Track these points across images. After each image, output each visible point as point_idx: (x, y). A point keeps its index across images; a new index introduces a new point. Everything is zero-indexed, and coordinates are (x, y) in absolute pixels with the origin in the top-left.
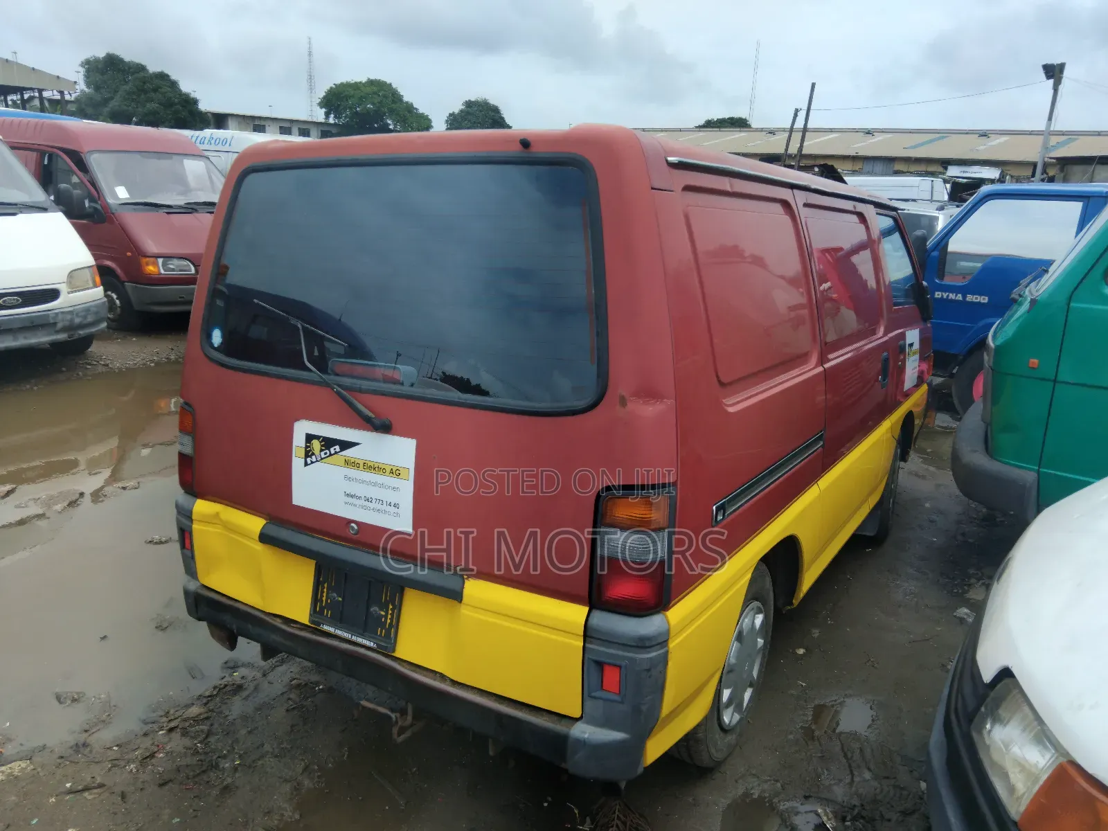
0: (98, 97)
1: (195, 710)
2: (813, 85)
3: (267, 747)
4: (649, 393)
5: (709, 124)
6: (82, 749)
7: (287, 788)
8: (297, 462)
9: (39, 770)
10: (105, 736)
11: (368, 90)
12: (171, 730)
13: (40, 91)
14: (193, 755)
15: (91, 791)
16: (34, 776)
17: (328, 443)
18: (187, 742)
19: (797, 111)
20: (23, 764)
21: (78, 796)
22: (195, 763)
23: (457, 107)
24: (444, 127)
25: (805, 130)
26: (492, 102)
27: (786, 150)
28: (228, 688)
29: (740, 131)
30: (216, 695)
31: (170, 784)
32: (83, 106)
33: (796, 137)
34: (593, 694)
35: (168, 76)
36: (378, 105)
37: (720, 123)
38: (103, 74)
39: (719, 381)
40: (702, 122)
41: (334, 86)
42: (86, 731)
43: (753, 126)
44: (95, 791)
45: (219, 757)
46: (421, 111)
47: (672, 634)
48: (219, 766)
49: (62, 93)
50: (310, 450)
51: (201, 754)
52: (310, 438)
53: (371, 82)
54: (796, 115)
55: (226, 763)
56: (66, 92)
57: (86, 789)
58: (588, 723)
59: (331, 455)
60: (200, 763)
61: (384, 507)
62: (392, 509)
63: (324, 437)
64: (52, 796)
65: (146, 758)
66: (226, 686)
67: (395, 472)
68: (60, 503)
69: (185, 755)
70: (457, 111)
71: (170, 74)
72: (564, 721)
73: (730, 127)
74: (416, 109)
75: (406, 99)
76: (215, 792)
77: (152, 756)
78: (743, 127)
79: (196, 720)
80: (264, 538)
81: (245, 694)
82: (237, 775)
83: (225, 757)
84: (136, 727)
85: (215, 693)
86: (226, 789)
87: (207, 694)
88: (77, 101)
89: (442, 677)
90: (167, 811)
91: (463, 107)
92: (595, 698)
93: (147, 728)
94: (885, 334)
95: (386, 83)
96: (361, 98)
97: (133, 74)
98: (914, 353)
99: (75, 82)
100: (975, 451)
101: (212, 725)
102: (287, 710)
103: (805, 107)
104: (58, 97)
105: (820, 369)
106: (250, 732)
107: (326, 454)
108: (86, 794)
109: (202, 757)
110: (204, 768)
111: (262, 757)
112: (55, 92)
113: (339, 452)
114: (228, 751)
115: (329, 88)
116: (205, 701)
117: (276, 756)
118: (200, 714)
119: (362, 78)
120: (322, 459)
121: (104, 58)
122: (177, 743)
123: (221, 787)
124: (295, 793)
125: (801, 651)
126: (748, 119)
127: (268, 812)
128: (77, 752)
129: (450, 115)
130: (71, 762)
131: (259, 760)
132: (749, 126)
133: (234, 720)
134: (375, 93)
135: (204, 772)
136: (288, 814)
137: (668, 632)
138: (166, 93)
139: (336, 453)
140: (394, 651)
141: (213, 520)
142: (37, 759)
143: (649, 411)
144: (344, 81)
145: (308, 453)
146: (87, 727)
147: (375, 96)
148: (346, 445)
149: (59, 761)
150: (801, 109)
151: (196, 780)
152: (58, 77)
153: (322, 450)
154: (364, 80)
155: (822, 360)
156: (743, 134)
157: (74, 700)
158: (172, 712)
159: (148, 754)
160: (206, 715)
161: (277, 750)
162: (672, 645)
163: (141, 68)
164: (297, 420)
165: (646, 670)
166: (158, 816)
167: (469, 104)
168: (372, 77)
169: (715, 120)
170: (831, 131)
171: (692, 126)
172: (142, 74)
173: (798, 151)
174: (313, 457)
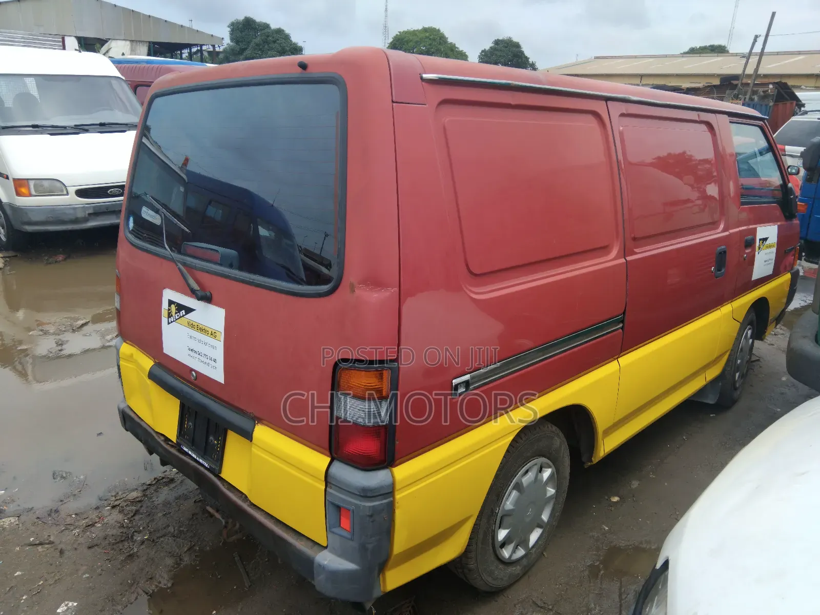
0: (238, 48)
1: (134, 494)
2: (774, 14)
3: (171, 529)
4: (375, 282)
5: (693, 51)
6: (53, 514)
7: (170, 561)
8: (164, 320)
9: (21, 525)
10: (73, 506)
11: (423, 35)
12: (114, 507)
13: (201, 46)
14: (119, 527)
15: (43, 546)
16: (15, 529)
17: (180, 307)
18: (120, 517)
19: (756, 37)
20: (12, 520)
21: (34, 548)
22: (119, 534)
23: (488, 45)
24: (476, 60)
25: (762, 54)
26: (515, 39)
27: (744, 71)
28: (164, 480)
29: (718, 56)
30: (154, 485)
31: (96, 547)
32: (228, 55)
33: (754, 60)
34: (334, 530)
35: (283, 31)
36: (428, 47)
37: (702, 49)
38: (241, 32)
39: (471, 272)
40: (687, 49)
41: (399, 34)
42: (61, 501)
43: (731, 52)
44: (47, 546)
45: (136, 532)
46: (461, 49)
47: (398, 486)
48: (133, 538)
49: (214, 46)
50: (170, 312)
51: (124, 528)
52: (171, 302)
53: (425, 30)
54: (755, 41)
55: (138, 537)
56: (216, 46)
57: (41, 544)
58: (331, 552)
59: (180, 317)
60: (121, 534)
61: (208, 361)
62: (212, 363)
63: (177, 303)
64: (19, 545)
65: (89, 526)
66: (163, 478)
67: (213, 334)
68: (111, 334)
69: (114, 528)
70: (487, 48)
71: (284, 29)
72: (316, 548)
73: (710, 53)
74: (458, 48)
75: (450, 40)
76: (122, 558)
77: (93, 525)
78: (722, 52)
79: (134, 502)
80: (152, 376)
81: (172, 486)
82: (143, 547)
83: (139, 532)
84: (94, 502)
85: (154, 483)
86: (131, 557)
87: (148, 483)
88: (225, 51)
89: (245, 498)
90: (85, 568)
91: (492, 45)
92: (333, 532)
93: (99, 503)
94: (724, 230)
95: (435, 28)
96: (417, 42)
97: (261, 30)
98: (770, 246)
99: (223, 39)
100: (805, 337)
101: (141, 507)
102: (195, 502)
103: (764, 34)
104: (211, 49)
105: (623, 260)
106: (164, 515)
107: (178, 316)
108: (40, 548)
109: (125, 530)
110: (123, 539)
111: (164, 536)
112: (210, 47)
113: (185, 315)
114: (143, 528)
115: (395, 35)
116: (145, 487)
117: (174, 536)
118: (137, 498)
119: (419, 27)
120: (176, 320)
121: (243, 20)
122: (115, 517)
123: (128, 554)
124: (176, 566)
125: (615, 499)
126: (726, 46)
127: (151, 578)
128: (49, 515)
129: (482, 51)
130: (43, 522)
131: (162, 537)
132: (728, 52)
133: (158, 504)
134: (427, 37)
135: (122, 541)
136: (164, 582)
137: (393, 485)
138: (281, 43)
139: (183, 316)
140: (220, 473)
141: (130, 358)
142: (23, 518)
143: (374, 297)
144: (406, 30)
145: (170, 316)
146: (62, 498)
147: (427, 40)
148: (189, 310)
149: (36, 520)
150: (760, 36)
151: (115, 547)
152: (212, 35)
153: (176, 313)
154: (420, 28)
155: (625, 252)
156: (719, 59)
157: (62, 477)
158: (120, 493)
159: (91, 523)
160: (139, 499)
161: (176, 532)
162: (398, 496)
163: (267, 26)
164: (165, 288)
165: (369, 516)
166: (77, 570)
167: (497, 42)
168: (426, 26)
169: (698, 47)
170: (799, 53)
171: (678, 53)
172: (266, 31)
173: (754, 72)
174: (172, 317)
